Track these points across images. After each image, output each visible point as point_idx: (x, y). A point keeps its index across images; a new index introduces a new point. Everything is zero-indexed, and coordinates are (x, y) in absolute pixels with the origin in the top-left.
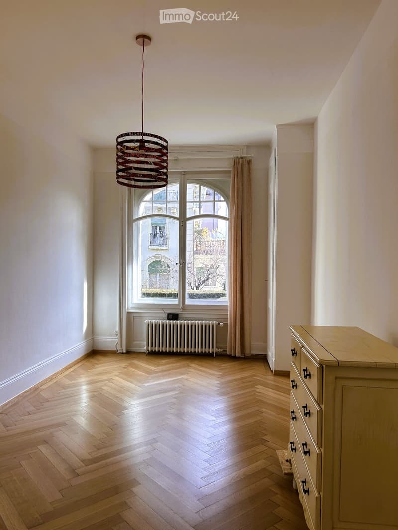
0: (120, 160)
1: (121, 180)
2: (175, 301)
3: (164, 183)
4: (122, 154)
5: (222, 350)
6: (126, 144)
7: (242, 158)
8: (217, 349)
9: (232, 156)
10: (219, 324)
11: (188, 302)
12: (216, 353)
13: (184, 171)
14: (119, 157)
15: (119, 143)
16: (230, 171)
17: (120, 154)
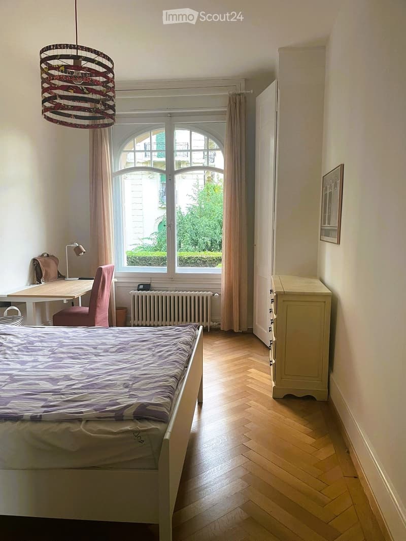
0: (46, 85)
1: (48, 114)
2: (163, 270)
3: (111, 121)
4: (47, 76)
5: (217, 324)
6: (52, 62)
7: (239, 95)
8: (211, 323)
9: (227, 93)
10: (213, 295)
11: (179, 270)
12: (210, 327)
13: (170, 113)
14: (44, 81)
15: (43, 61)
16: (226, 111)
17: (45, 76)
